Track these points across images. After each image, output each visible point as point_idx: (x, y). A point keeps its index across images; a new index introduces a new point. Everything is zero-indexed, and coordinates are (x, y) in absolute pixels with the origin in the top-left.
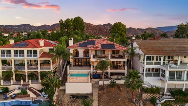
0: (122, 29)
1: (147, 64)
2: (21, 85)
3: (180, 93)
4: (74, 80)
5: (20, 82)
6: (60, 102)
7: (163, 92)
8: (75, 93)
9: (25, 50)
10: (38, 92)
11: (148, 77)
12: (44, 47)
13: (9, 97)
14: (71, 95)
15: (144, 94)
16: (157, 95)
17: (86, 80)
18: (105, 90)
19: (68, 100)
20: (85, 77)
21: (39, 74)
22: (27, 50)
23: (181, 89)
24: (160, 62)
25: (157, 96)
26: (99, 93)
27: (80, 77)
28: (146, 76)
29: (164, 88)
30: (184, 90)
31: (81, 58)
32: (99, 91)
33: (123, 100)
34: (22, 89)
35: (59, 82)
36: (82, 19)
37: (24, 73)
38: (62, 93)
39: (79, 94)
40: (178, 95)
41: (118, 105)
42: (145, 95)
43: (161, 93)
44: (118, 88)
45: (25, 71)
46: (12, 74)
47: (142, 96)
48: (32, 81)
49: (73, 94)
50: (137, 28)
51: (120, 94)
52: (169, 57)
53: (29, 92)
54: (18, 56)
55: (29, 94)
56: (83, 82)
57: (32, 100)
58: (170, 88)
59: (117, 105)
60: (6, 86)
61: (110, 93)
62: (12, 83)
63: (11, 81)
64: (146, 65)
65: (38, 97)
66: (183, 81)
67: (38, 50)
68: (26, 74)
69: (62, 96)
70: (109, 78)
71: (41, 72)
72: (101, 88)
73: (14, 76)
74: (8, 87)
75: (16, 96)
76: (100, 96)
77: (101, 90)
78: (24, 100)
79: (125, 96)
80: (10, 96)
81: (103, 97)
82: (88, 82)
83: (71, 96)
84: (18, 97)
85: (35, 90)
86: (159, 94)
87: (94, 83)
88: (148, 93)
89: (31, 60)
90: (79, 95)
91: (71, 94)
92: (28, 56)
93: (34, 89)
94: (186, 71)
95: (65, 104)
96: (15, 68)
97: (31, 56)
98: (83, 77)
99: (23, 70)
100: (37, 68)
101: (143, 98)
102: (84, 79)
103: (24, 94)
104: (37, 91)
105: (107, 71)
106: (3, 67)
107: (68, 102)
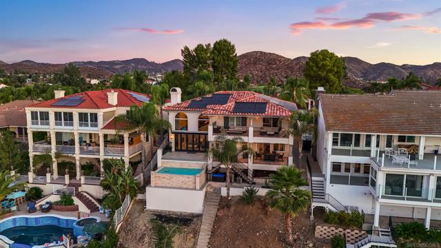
0: (329, 68)
1: (335, 152)
2: (65, 185)
3: (414, 233)
4: (166, 182)
5: (64, 179)
6: (128, 228)
7: (369, 225)
8: (166, 211)
9: (75, 112)
10: (96, 203)
11: (336, 186)
12: (117, 106)
13: (38, 208)
14: (156, 215)
15: (320, 227)
16: (352, 231)
17: (191, 183)
18: (232, 209)
19: (145, 225)
20: (190, 176)
21: (102, 165)
22: (79, 113)
23: (420, 222)
24: (368, 148)
25: (353, 233)
26: (217, 216)
27: (179, 176)
28: (331, 183)
29: (373, 216)
30: (428, 226)
31: (193, 134)
32: (218, 210)
33: (266, 237)
34: (63, 193)
35: (130, 183)
36: (232, 44)
37: (73, 162)
38: (139, 207)
39: (174, 213)
40: (408, 235)
41: (252, 246)
42: (322, 229)
43: (365, 226)
44: (261, 207)
45: (74, 156)
46: (52, 162)
47: (315, 230)
48: (86, 179)
49: (162, 211)
50: (400, 65)
51: (263, 221)
52: (401, 139)
53: (76, 201)
54: (61, 125)
55: (77, 206)
56: (185, 186)
57: (79, 218)
58: (390, 217)
59: (250, 247)
60: (37, 186)
61: (241, 217)
62: (48, 180)
63: (48, 175)
64: (332, 154)
65: (92, 214)
66: (426, 200)
67: (100, 113)
68: (78, 163)
69: (137, 214)
70: (248, 183)
71: (105, 161)
72: (225, 203)
73: (55, 166)
74: (41, 187)
75: (51, 207)
76: (218, 221)
77: (223, 208)
78: (63, 216)
79: (275, 226)
80: (41, 206)
81: (224, 226)
82: (195, 189)
83: (155, 217)
84: (54, 209)
85: (90, 198)
86: (360, 228)
87: (212, 190)
88: (330, 223)
89: (90, 134)
90: (174, 216)
91: (157, 211)
92: (81, 125)
93: (88, 196)
94: (433, 175)
95: (139, 232)
96: (57, 149)
97: (87, 125)
98: (185, 176)
99: (71, 155)
100: (98, 152)
101: (317, 235)
102: (187, 180)
103: (65, 205)
104: (93, 200)
105: (246, 164)
106: (36, 145)
107: (144, 228)
